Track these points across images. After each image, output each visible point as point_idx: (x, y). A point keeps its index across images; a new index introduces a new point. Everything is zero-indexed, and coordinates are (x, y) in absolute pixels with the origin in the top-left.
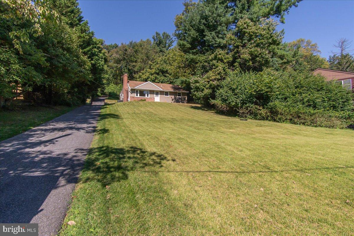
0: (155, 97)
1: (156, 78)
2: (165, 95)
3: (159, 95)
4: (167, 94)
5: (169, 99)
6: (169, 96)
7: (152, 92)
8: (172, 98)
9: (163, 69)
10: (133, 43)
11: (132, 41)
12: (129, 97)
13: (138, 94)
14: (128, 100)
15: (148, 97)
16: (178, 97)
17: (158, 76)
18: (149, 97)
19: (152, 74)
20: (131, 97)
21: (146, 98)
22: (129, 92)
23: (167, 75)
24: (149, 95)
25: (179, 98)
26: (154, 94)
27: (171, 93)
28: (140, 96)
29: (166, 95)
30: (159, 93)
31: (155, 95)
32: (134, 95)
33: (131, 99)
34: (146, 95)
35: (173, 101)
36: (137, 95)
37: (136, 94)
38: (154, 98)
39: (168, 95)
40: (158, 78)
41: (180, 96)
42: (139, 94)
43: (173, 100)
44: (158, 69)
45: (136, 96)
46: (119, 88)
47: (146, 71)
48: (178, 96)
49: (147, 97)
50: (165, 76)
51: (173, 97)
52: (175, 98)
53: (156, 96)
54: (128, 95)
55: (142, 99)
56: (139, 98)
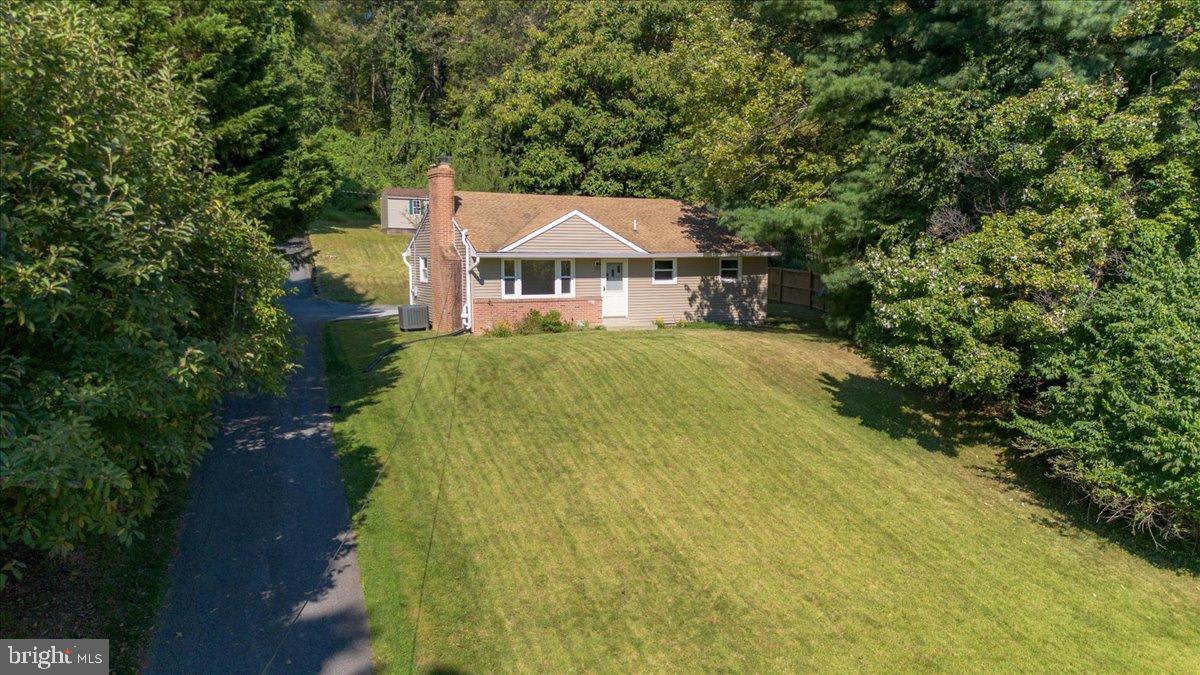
0: (603, 294)
1: (568, 121)
2: (656, 278)
3: (626, 280)
4: (664, 269)
5: (675, 297)
6: (675, 281)
7: (590, 267)
8: (688, 289)
9: (608, 71)
12: (468, 304)
13: (513, 280)
14: (463, 315)
15: (566, 296)
16: (719, 278)
17: (578, 112)
18: (572, 294)
19: (547, 102)
20: (477, 302)
21: (559, 301)
22: (468, 275)
23: (626, 105)
24: (573, 282)
25: (725, 285)
26: (600, 277)
27: (687, 267)
28: (524, 292)
29: (659, 276)
30: (625, 268)
31: (603, 281)
32: (496, 288)
33: (478, 313)
34: (558, 283)
35: (695, 307)
36: (510, 290)
37: (503, 282)
38: (599, 299)
39: (669, 276)
40: (578, 123)
41: (734, 274)
42: (518, 284)
43: (692, 300)
44: (581, 75)
46: (370, 156)
47: (517, 79)
48: (724, 275)
49: (564, 296)
50: (616, 112)
51: (695, 282)
52: (705, 289)
53: (609, 288)
54: (460, 287)
55: (538, 313)
56: (521, 305)
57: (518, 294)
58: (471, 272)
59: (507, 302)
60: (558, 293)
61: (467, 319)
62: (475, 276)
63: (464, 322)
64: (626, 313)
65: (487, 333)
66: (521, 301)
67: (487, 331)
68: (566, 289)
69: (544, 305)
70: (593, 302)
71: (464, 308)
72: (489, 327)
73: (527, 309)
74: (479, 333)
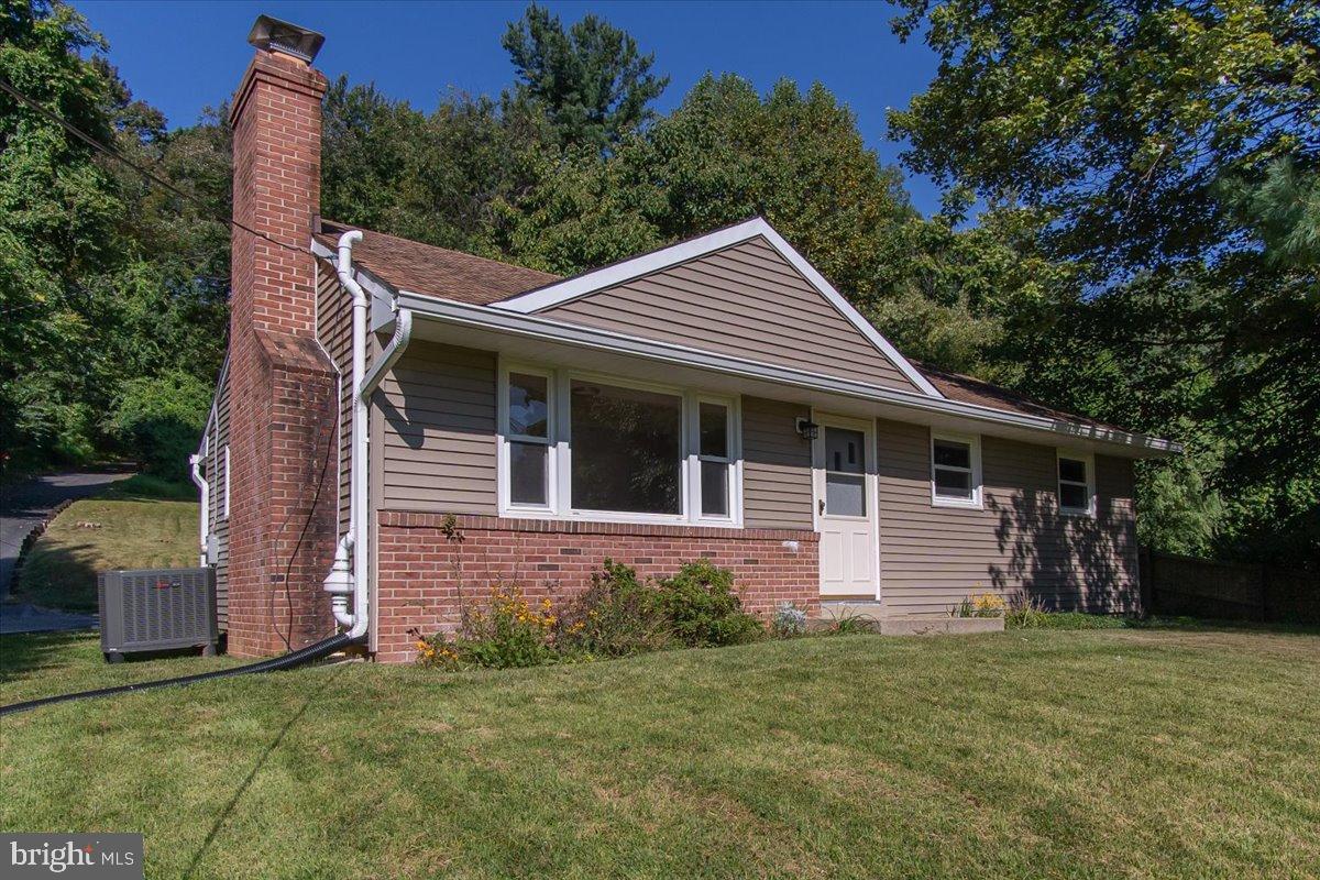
0: (820, 523)
2: (938, 488)
6: (978, 500)
10: (348, 91)
11: (344, 81)
13: (541, 446)
14: (337, 580)
15: (713, 522)
18: (734, 519)
20: (392, 523)
21: (695, 536)
22: (360, 406)
24: (735, 474)
26: (809, 464)
28: (578, 502)
29: (941, 482)
30: (870, 447)
31: (819, 476)
32: (476, 471)
33: (396, 572)
36: (529, 485)
37: (504, 450)
38: (811, 539)
39: (963, 484)
42: (559, 461)
45: (507, 509)
49: (711, 522)
54: (326, 473)
55: (631, 574)
56: (572, 541)
57: (558, 505)
58: (374, 396)
59: (520, 528)
60: (692, 514)
61: (350, 597)
62: (388, 409)
63: (340, 611)
64: (876, 589)
65: (438, 654)
66: (574, 529)
67: (437, 643)
68: (714, 501)
69: (646, 548)
70: (794, 545)
71: (341, 553)
72: (448, 626)
73: (593, 555)
74: (402, 656)
